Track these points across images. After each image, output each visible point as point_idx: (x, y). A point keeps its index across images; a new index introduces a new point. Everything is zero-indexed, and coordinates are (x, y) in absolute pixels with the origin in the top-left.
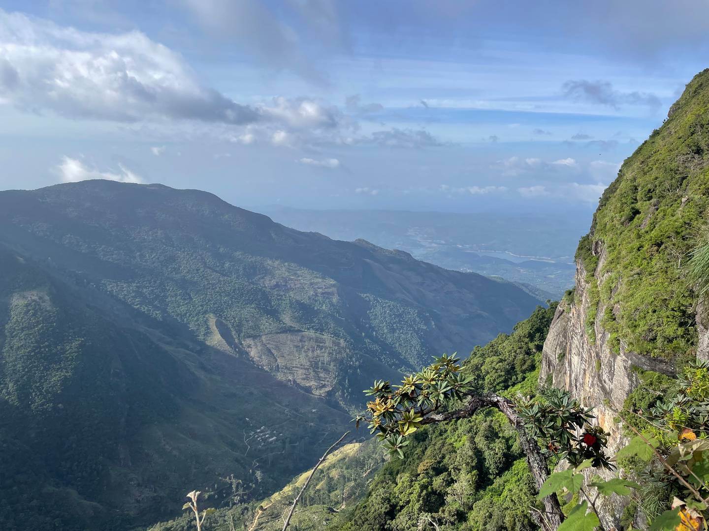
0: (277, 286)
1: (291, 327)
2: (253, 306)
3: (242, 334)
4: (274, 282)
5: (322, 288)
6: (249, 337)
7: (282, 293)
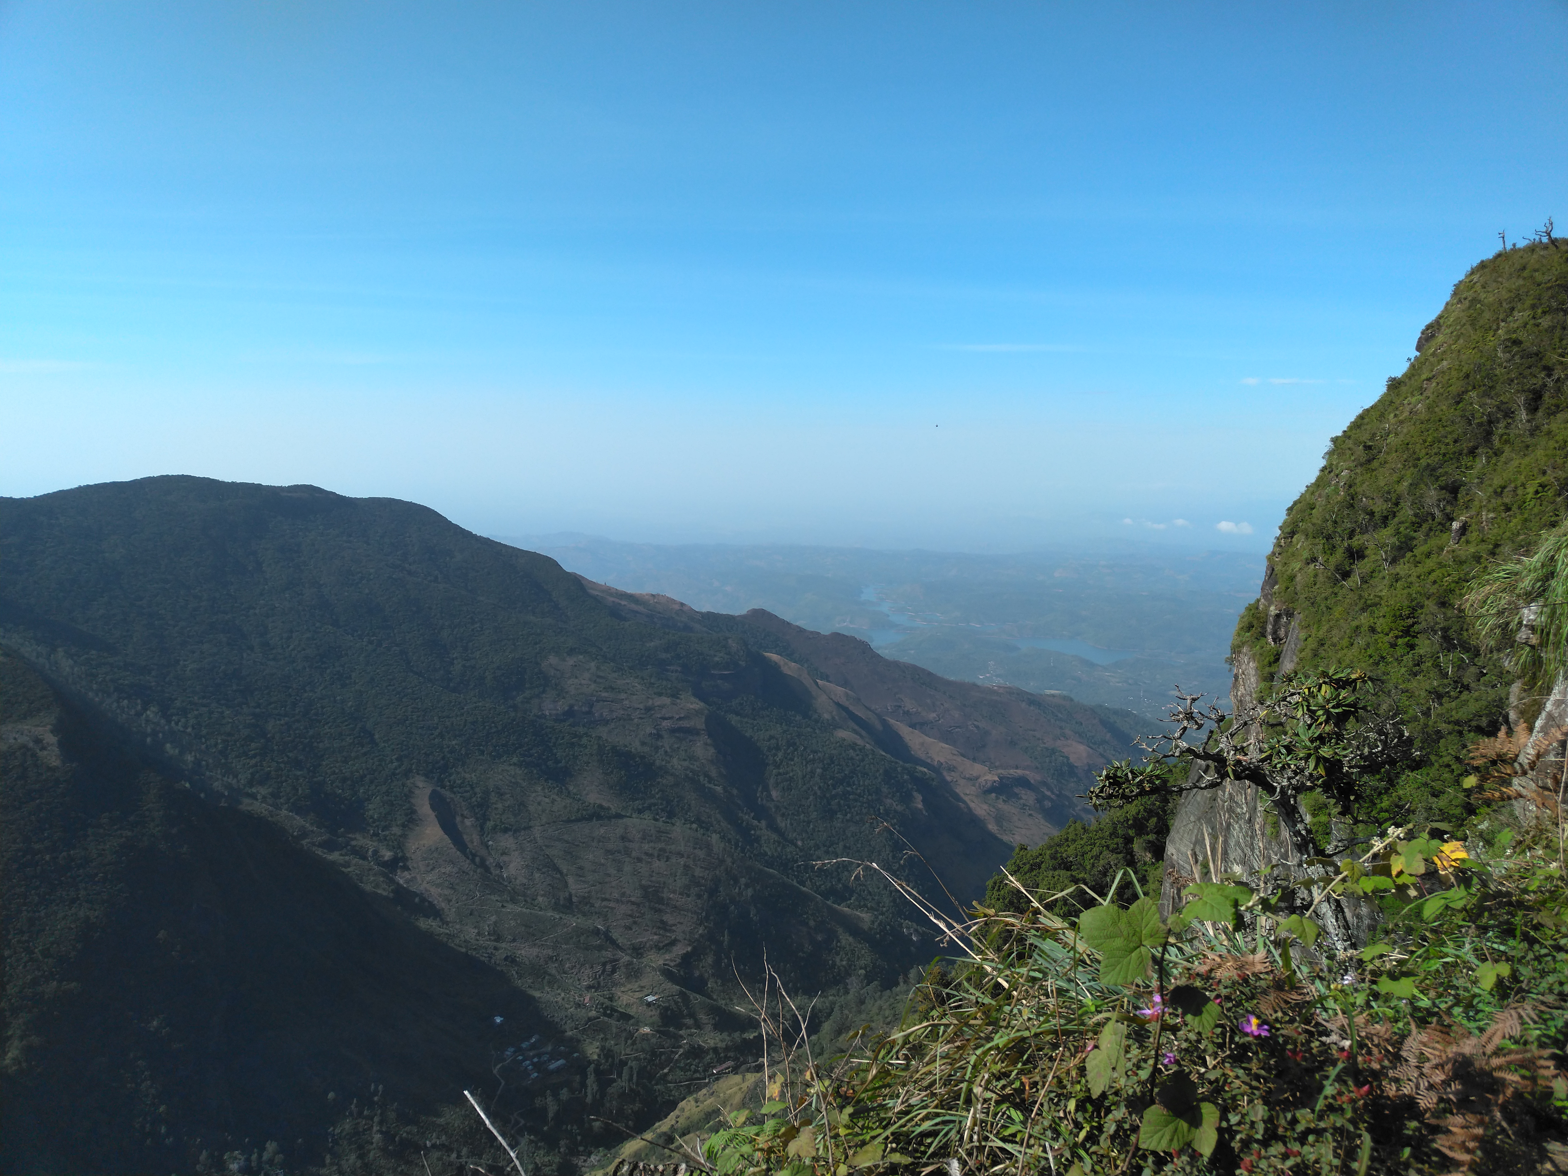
0: (570, 713)
1: (601, 807)
2: (515, 760)
3: (490, 824)
4: (562, 706)
5: (670, 718)
6: (506, 830)
7: (581, 730)
